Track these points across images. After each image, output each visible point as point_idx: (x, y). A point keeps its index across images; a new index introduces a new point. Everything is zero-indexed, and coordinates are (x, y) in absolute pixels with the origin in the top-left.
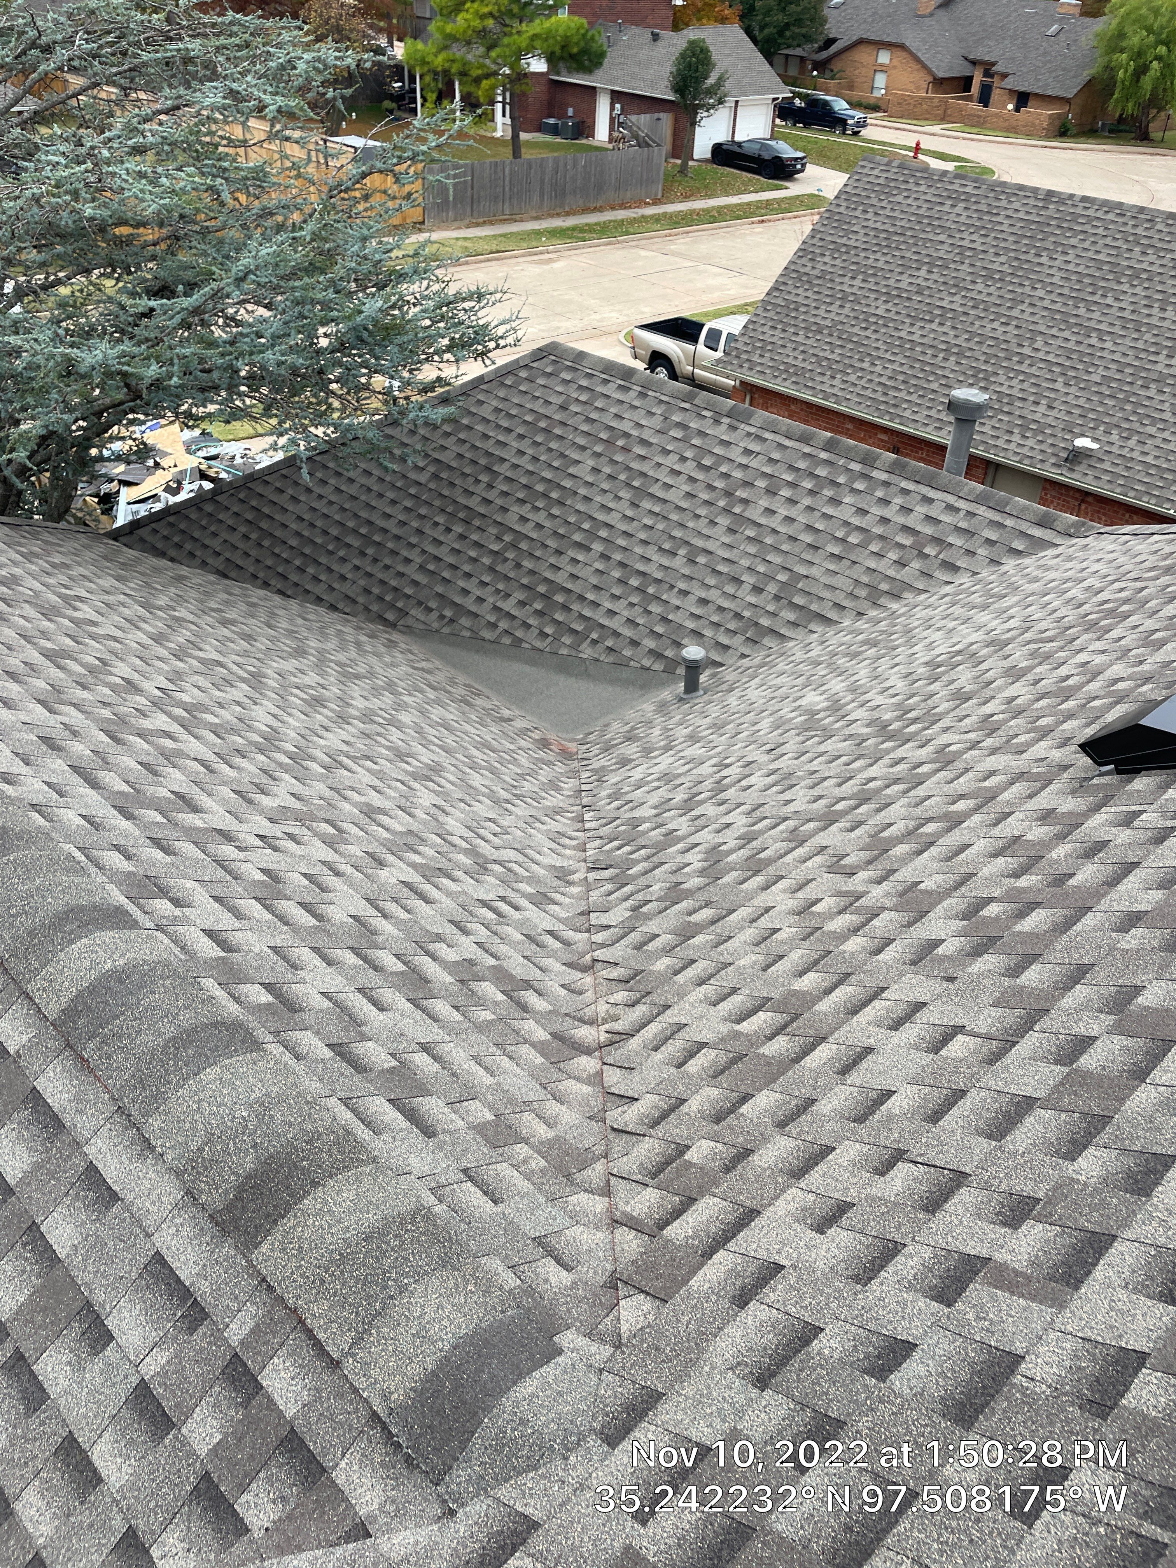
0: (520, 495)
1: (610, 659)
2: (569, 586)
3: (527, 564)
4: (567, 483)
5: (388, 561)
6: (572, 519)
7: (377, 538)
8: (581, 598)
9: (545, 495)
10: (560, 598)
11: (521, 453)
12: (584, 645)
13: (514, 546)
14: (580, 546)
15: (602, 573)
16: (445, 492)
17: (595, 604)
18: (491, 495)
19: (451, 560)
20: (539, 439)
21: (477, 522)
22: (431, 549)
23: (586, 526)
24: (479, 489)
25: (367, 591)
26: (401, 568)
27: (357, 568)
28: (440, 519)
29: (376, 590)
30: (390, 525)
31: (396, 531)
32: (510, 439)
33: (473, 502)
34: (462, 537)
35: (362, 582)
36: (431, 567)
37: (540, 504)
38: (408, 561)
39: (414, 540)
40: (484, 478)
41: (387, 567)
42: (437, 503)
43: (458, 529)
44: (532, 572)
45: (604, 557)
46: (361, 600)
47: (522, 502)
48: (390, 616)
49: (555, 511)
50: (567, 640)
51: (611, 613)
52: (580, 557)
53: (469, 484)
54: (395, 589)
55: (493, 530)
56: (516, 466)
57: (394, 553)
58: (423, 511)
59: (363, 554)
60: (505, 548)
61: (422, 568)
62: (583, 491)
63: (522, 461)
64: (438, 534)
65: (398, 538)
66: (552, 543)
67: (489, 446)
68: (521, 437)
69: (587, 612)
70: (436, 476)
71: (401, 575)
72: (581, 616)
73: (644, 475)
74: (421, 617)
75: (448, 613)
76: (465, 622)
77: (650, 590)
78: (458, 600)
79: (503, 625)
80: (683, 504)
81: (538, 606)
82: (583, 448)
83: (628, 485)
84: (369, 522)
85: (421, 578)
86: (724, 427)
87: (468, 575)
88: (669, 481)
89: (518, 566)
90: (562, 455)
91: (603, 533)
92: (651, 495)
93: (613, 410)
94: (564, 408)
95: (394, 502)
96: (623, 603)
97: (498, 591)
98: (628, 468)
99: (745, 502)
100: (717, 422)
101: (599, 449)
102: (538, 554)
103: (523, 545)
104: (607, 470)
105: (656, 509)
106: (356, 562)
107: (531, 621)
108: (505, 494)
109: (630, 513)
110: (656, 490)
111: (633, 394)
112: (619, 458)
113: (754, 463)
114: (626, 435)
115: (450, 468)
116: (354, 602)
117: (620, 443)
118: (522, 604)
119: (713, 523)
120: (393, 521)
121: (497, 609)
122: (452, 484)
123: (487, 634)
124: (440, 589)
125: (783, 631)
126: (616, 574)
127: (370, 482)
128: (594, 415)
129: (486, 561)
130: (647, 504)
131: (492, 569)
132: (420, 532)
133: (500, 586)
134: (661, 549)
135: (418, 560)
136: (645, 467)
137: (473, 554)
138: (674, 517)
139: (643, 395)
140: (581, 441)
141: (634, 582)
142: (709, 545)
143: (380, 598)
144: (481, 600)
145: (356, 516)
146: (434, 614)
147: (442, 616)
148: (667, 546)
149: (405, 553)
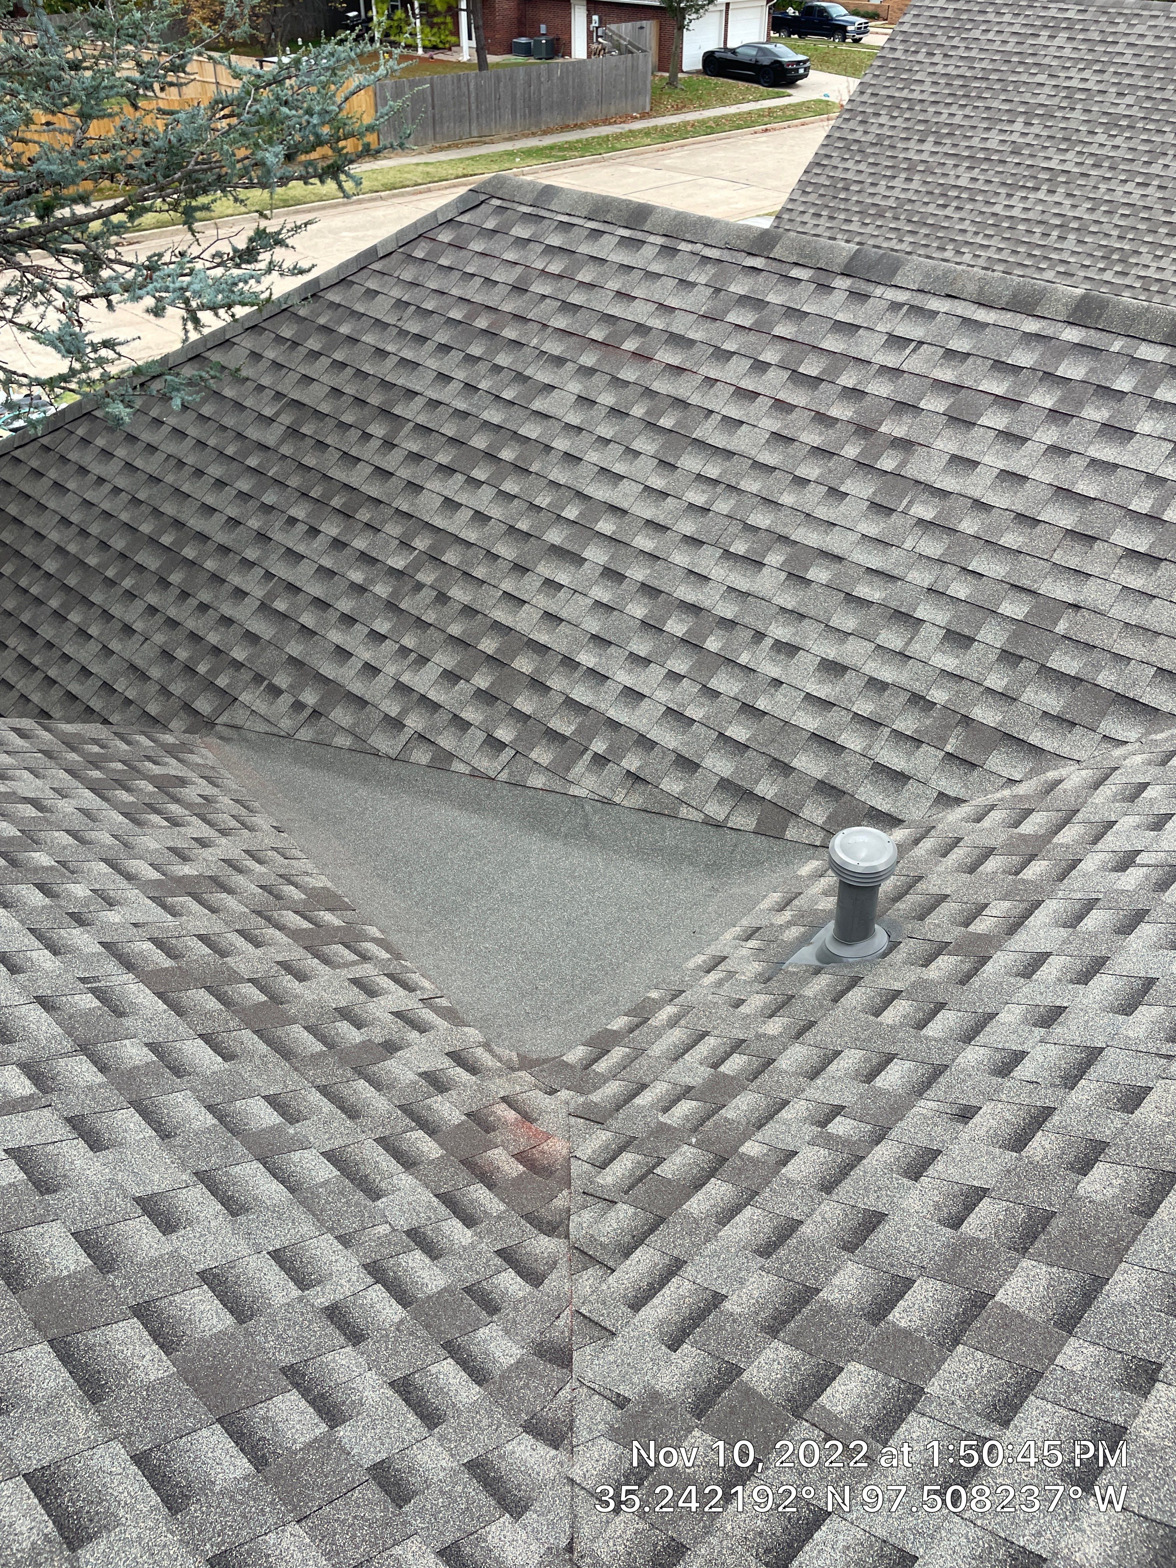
0: (443, 458)
1: (636, 800)
2: (543, 638)
3: (459, 594)
4: (531, 430)
5: (205, 596)
6: (543, 500)
7: (189, 552)
8: (569, 663)
9: (490, 457)
10: (524, 664)
11: (444, 378)
12: (579, 768)
13: (433, 558)
14: (559, 553)
15: (608, 608)
16: (310, 461)
17: (598, 677)
18: (391, 461)
19: (316, 590)
20: (476, 350)
21: (364, 515)
22: (281, 570)
23: (571, 512)
24: (369, 451)
25: (167, 655)
26: (227, 609)
27: (152, 610)
28: (299, 512)
29: (182, 654)
30: (211, 526)
31: (222, 538)
32: (423, 355)
33: (357, 477)
34: (338, 544)
35: (159, 638)
36: (281, 605)
37: (479, 474)
38: (240, 594)
39: (251, 554)
40: (378, 430)
41: (203, 607)
42: (294, 481)
43: (331, 529)
44: (469, 611)
45: (612, 575)
46: (155, 672)
47: (447, 470)
48: (204, 705)
49: (510, 486)
50: (542, 755)
51: (632, 696)
52: (562, 578)
53: (350, 442)
54: (216, 651)
55: (394, 529)
56: (433, 404)
57: (217, 579)
58: (270, 498)
59: (164, 583)
60: (417, 565)
61: (264, 607)
62: (561, 444)
63: (448, 394)
64: (293, 539)
65: (224, 550)
66: (506, 551)
67: (386, 370)
68: (445, 348)
69: (582, 694)
70: (293, 432)
71: (227, 621)
72: (570, 703)
73: (680, 403)
74: (261, 706)
75: (310, 698)
76: (341, 715)
77: (713, 644)
78: (328, 670)
79: (414, 722)
80: (768, 458)
81: (482, 681)
82: (559, 361)
83: (651, 426)
84: (178, 524)
85: (263, 628)
86: (839, 297)
87: (348, 620)
88: (734, 412)
89: (442, 598)
90: (521, 378)
91: (606, 526)
92: (700, 444)
93: (614, 285)
94: (518, 289)
95: (220, 484)
96: (656, 673)
97: (404, 651)
98: (649, 393)
99: (905, 445)
100: (825, 288)
101: (588, 359)
102: (480, 572)
103: (451, 557)
104: (607, 399)
105: (713, 472)
106: (152, 599)
107: (469, 714)
108: (416, 457)
109: (657, 482)
110: (709, 432)
111: (648, 252)
112: (628, 374)
113: (914, 363)
114: (641, 329)
115: (318, 415)
116: (144, 677)
117: (630, 345)
118: (451, 677)
119: (836, 494)
120: (218, 520)
121: (401, 688)
122: (321, 445)
123: (383, 743)
124: (295, 649)
125: (1036, 738)
126: (638, 610)
127: (182, 449)
128: (577, 298)
129: (382, 590)
130: (691, 463)
131: (391, 606)
132: (262, 537)
133: (409, 641)
134: (727, 554)
135: (258, 592)
136: (683, 388)
137: (357, 576)
138: (752, 485)
139: (668, 251)
140: (554, 348)
141: (677, 627)
142: (834, 542)
143: (189, 670)
144: (371, 670)
145: (157, 512)
146: (284, 702)
147: (298, 706)
148: (740, 547)
149: (235, 579)
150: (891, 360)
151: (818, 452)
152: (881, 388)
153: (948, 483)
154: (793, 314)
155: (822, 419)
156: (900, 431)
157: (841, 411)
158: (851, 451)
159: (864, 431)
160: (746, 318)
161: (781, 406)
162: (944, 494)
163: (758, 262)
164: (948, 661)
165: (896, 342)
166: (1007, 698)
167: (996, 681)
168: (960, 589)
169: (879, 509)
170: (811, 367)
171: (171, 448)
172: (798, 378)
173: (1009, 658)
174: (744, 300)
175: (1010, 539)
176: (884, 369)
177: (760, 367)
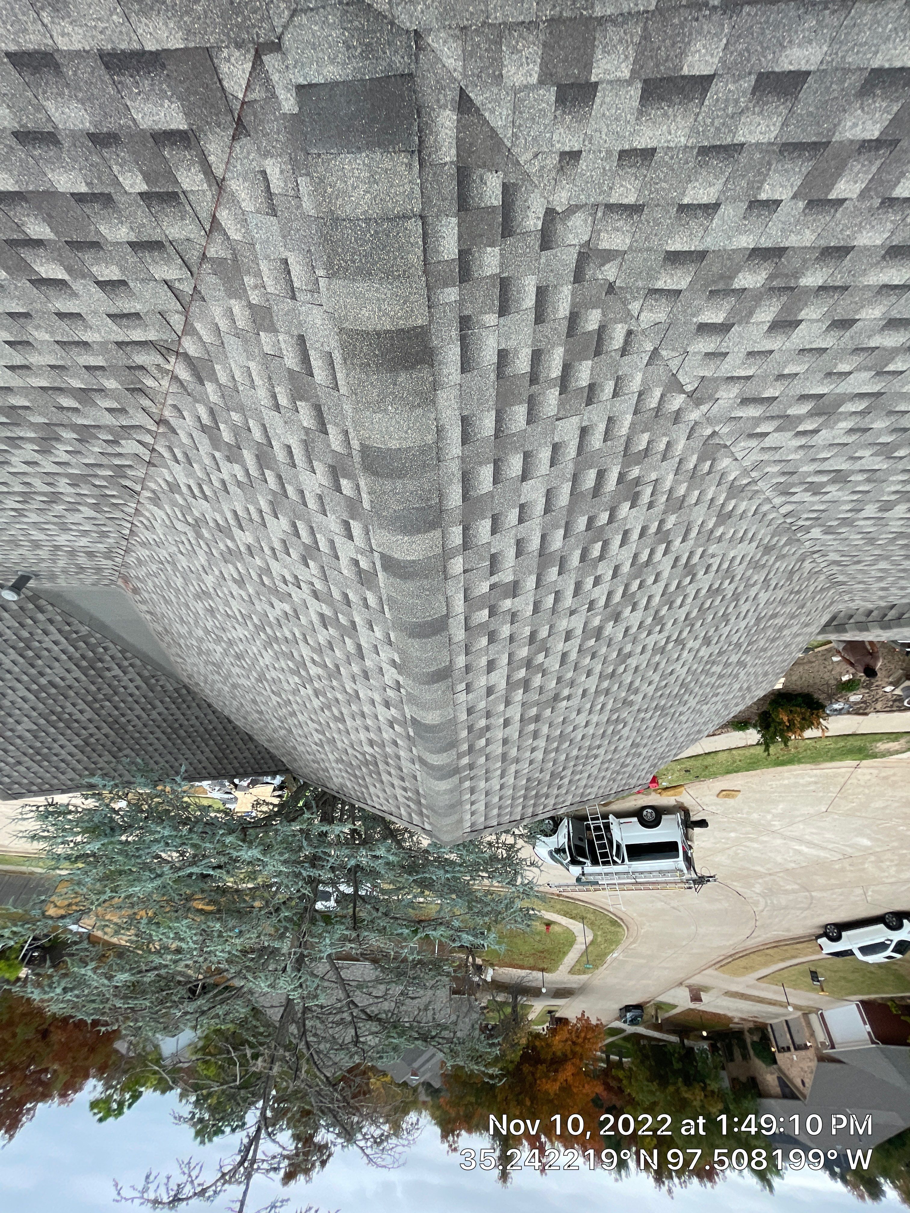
0: (76, 725)
1: (72, 619)
2: (75, 668)
3: (93, 688)
4: (42, 721)
5: (170, 718)
6: (51, 702)
7: (169, 730)
8: (70, 658)
9: (60, 720)
11: (62, 747)
12: (84, 633)
13: (95, 700)
14: (54, 686)
15: (48, 666)
16: (119, 740)
17: (64, 652)
18: (93, 730)
19: (136, 706)
20: (45, 751)
21: (111, 720)
22: (144, 715)
23: (43, 694)
24: (99, 735)
25: (189, 707)
26: (166, 712)
27: (188, 720)
28: (130, 728)
29: (184, 706)
30: (159, 734)
31: (157, 730)
32: (64, 756)
33: (107, 730)
34: (123, 715)
35: (189, 712)
36: (149, 706)
37: (67, 716)
38: (160, 714)
39: (151, 723)
40: (92, 740)
41: (172, 715)
42: (127, 736)
43: (123, 720)
44: (93, 683)
45: (41, 674)
46: (194, 704)
47: (77, 721)
48: (184, 691)
49: (59, 709)
50: (93, 640)
51: (56, 643)
52: (58, 680)
53: (103, 740)
54: (174, 703)
55: (103, 712)
56: (69, 741)
57: (165, 720)
58: (137, 735)
59: (181, 725)
60: (102, 700)
61: (154, 708)
62: (34, 714)
63: (64, 742)
64: (136, 721)
65: (159, 727)
66: (71, 694)
67: (80, 756)
68: (56, 755)
69: (71, 649)
70: (120, 750)
71: (167, 709)
72: (76, 649)
74: (168, 684)
75: (153, 681)
76: (146, 673)
77: (22, 645)
78: (144, 685)
79: (126, 663)
81: (100, 665)
82: (19, 737)
84: (169, 739)
85: (157, 703)
87: (131, 695)
89: (99, 689)
90: (35, 737)
91: (34, 687)
94: (20, 763)
95: (151, 745)
96: (45, 645)
97: (119, 681)
101: (9, 734)
102: (83, 691)
103: (90, 698)
104: (10, 720)
106: (186, 723)
107: (109, 658)
108: (85, 728)
109: (10, 692)
115: (109, 752)
116: (198, 705)
118: (108, 669)
120: (156, 735)
121: (125, 673)
122: (113, 743)
123: (138, 662)
124: (151, 694)
126: (39, 662)
127: (157, 758)
129: (116, 698)
131: (116, 693)
132: (145, 726)
133: (116, 683)
135: (154, 713)
137: (122, 705)
140: (18, 741)
141: (30, 653)
143: (184, 701)
144: (131, 680)
145: (174, 744)
146: (161, 683)
147: (157, 680)
149: (159, 718)
171: (160, 760)
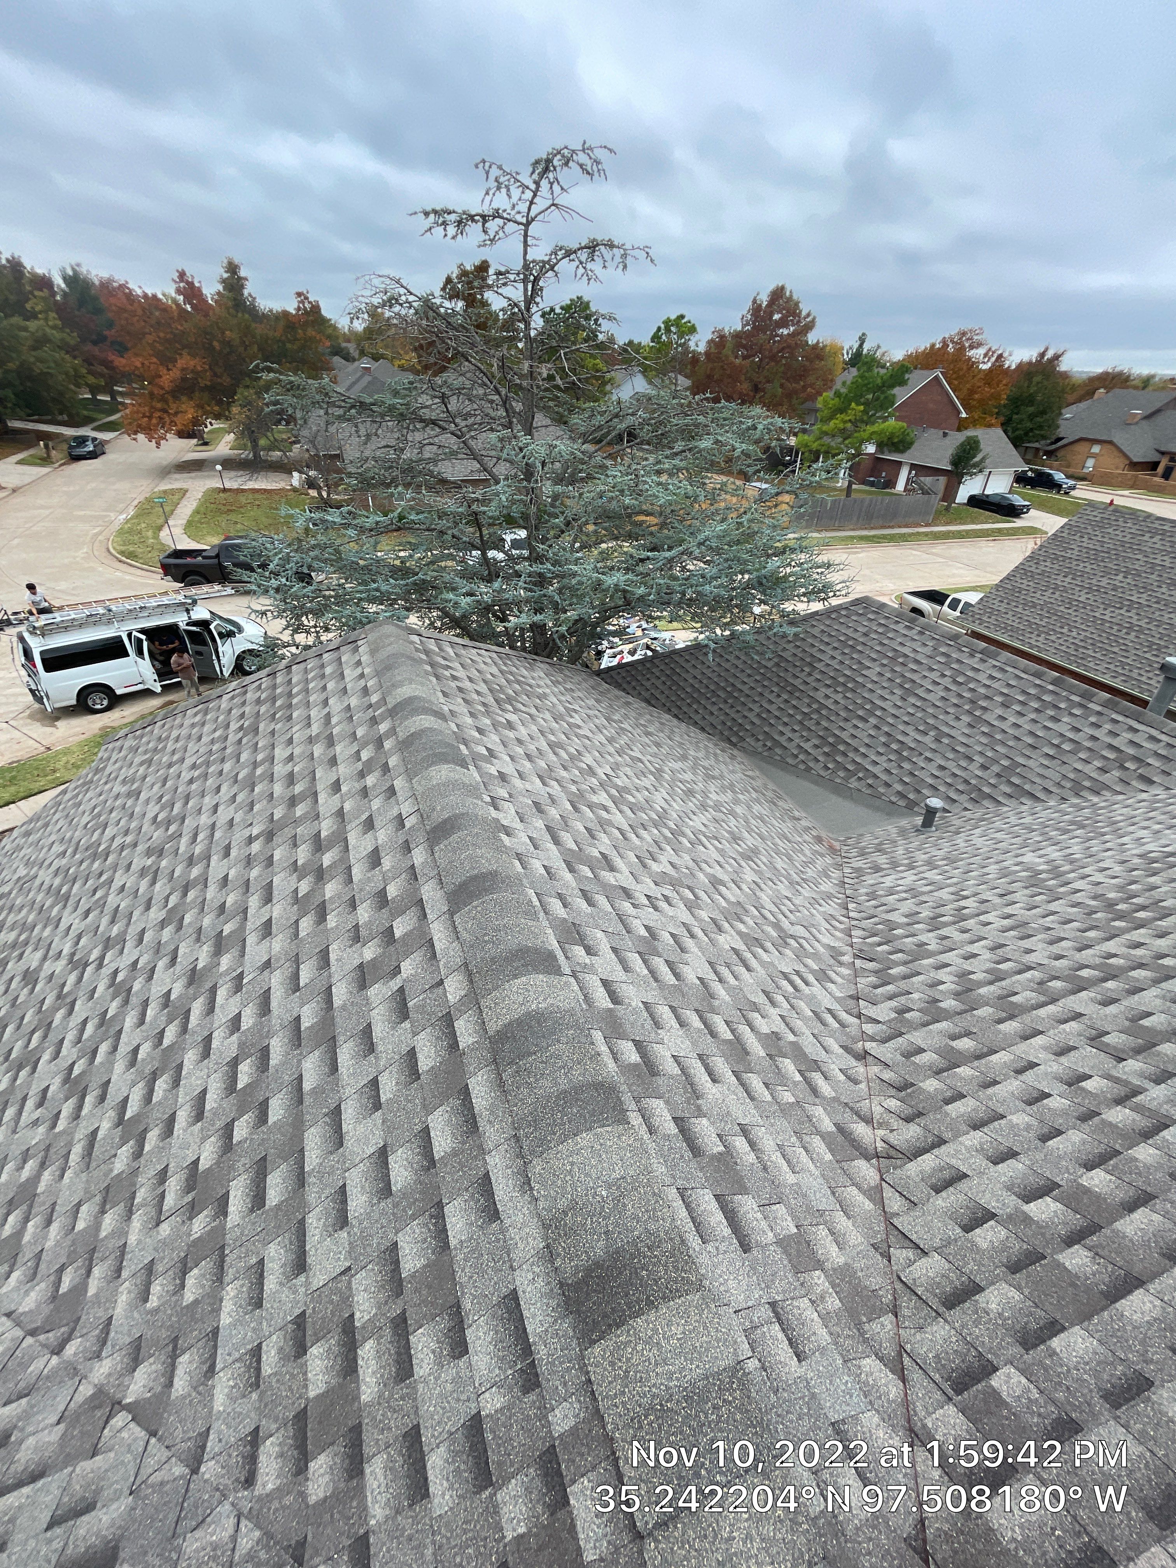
0: (828, 682)
1: (869, 792)
2: (849, 741)
3: (824, 723)
4: (860, 679)
5: (739, 708)
6: (859, 701)
7: (735, 694)
8: (856, 750)
9: (844, 685)
10: (841, 747)
11: (833, 658)
12: (853, 779)
13: (818, 711)
14: (861, 718)
15: (873, 737)
16: (782, 674)
17: (865, 756)
18: (809, 680)
19: (777, 713)
20: (846, 651)
21: (797, 694)
22: (766, 705)
23: (868, 707)
24: (802, 675)
25: (724, 723)
26: (746, 713)
27: (721, 709)
28: (775, 689)
29: (729, 724)
30: (745, 688)
31: (747, 692)
32: (826, 649)
33: (797, 682)
34: (786, 701)
35: (722, 718)
36: (764, 716)
37: (839, 689)
38: (751, 710)
39: (757, 699)
40: (807, 669)
41: (738, 711)
42: (775, 679)
43: (785, 696)
44: (826, 729)
45: (876, 727)
46: (719, 727)
47: (829, 686)
48: (734, 739)
49: (848, 695)
50: (841, 773)
51: (875, 763)
52: (860, 725)
53: (797, 671)
54: (740, 725)
55: (807, 700)
56: (828, 665)
57: (744, 704)
58: (766, 683)
59: (726, 702)
60: (812, 712)
61: (758, 715)
62: (869, 686)
63: (834, 663)
64: (772, 697)
65: (748, 696)
66: (843, 714)
67: (813, 651)
68: (835, 648)
69: (858, 759)
70: (777, 665)
71: (746, 717)
72: (854, 761)
73: (913, 681)
74: (753, 744)
75: (769, 744)
76: (778, 751)
77: (905, 754)
78: (776, 737)
79: (802, 757)
80: (938, 704)
81: (827, 750)
82: (875, 660)
83: (901, 686)
84: (733, 685)
85: (757, 721)
86: (976, 660)
87: (785, 724)
88: (930, 688)
89: (818, 723)
90: (860, 663)
91: (878, 713)
92: (916, 695)
93: (899, 640)
94: (865, 635)
95: (750, 676)
96: (884, 758)
97: (802, 736)
98: (903, 676)
99: (985, 709)
100: (972, 656)
101: (885, 662)
102: (832, 718)
103: (824, 712)
104: (888, 675)
105: (919, 704)
106: (722, 706)
107: (820, 758)
108: (818, 680)
109: (899, 704)
110: (920, 692)
111: (914, 632)
112: (897, 669)
113: (996, 685)
114: (905, 656)
115: (787, 661)
116: (716, 728)
117: (900, 660)
118: (816, 746)
119: (958, 719)
120: (747, 686)
121: (799, 747)
122: (787, 670)
123: (790, 761)
124: (766, 729)
125: (1000, 799)
126: (883, 739)
127: (738, 663)
128: (886, 642)
129: (799, 717)
130: (912, 700)
131: (801, 723)
132: (761, 694)
133: (805, 734)
134: (917, 729)
135: (757, 710)
136: (914, 677)
137: (791, 712)
138: (930, 710)
139: (921, 633)
140: (874, 656)
141: (894, 746)
142: (953, 732)
143: (730, 729)
144: (790, 740)
145: (726, 680)
146: (761, 743)
147: (765, 745)
148: (921, 728)
149: (750, 705)
150: (988, 683)
151: (955, 705)
152: (982, 690)
153: (995, 723)
154: (959, 661)
155: (960, 696)
156: (984, 704)
157: (967, 695)
158: (967, 707)
159: (972, 702)
160: (942, 660)
161: (947, 689)
162: (993, 726)
163: (952, 643)
164: (979, 773)
165: (991, 677)
166: (994, 786)
167: (992, 781)
168: (989, 754)
169: (970, 725)
170: (960, 679)
172: (955, 682)
173: (998, 775)
174: (943, 654)
175: (1010, 743)
176: (985, 685)
177: (943, 676)
